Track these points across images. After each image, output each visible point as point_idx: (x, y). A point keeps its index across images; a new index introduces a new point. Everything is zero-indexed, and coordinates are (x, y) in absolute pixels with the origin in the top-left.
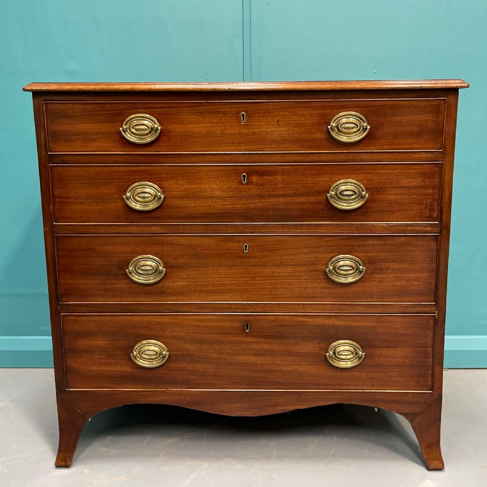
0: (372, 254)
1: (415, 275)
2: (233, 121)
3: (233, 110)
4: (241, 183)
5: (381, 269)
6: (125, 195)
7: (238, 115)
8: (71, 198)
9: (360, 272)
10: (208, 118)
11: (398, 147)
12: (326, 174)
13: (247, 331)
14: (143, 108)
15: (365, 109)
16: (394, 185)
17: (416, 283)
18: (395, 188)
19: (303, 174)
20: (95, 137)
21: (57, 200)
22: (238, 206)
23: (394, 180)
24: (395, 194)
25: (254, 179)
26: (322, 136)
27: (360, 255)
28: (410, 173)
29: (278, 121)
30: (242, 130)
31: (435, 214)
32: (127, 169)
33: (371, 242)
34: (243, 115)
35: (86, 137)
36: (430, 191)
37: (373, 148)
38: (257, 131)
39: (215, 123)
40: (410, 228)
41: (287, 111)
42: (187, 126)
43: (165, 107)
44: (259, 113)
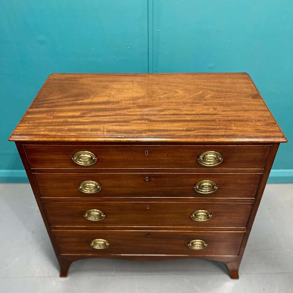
0: (216, 210)
1: (238, 218)
2: (140, 154)
3: (140, 149)
4: (145, 181)
5: (220, 215)
6: (79, 187)
7: (144, 152)
8: (48, 187)
9: (209, 218)
10: (125, 153)
11: (238, 167)
12: (194, 178)
14: (85, 148)
15: (221, 150)
16: (233, 183)
17: (238, 220)
18: (233, 184)
19: (181, 178)
20: (58, 161)
21: (40, 188)
22: (143, 190)
23: (233, 181)
24: (233, 187)
25: (153, 179)
26: (194, 162)
27: (210, 210)
28: (243, 178)
29: (168, 155)
30: (146, 159)
31: (254, 195)
32: (78, 175)
33: (216, 205)
34: (147, 152)
35: (52, 161)
36: (253, 185)
37: (223, 167)
38: (155, 159)
39: (129, 155)
40: (239, 200)
41: (174, 150)
42: (113, 156)
43: (99, 148)
44: (156, 151)
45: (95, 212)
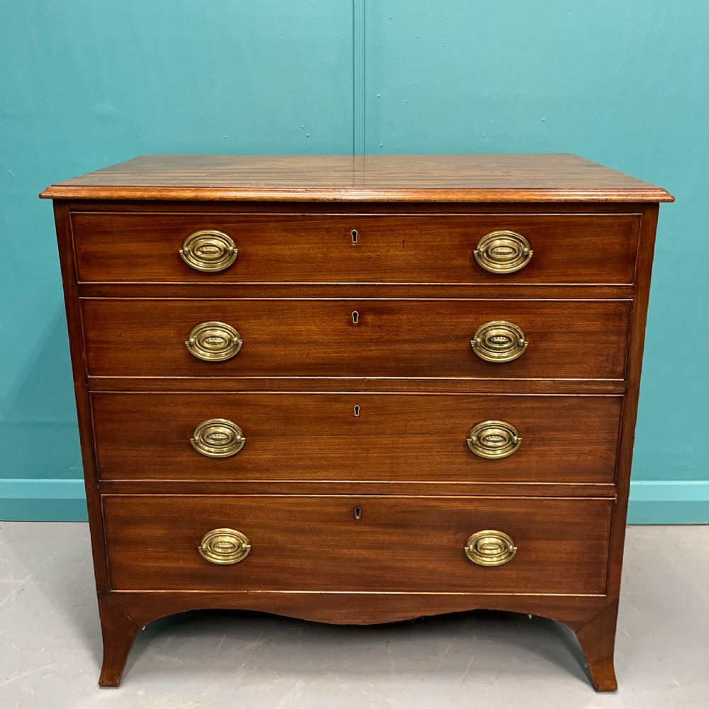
0: (530, 420)
1: (588, 448)
2: (340, 241)
3: (340, 226)
4: (350, 324)
5: (543, 439)
6: (188, 339)
7: (347, 233)
8: (111, 342)
9: (514, 445)
10: (304, 236)
11: (571, 278)
12: (470, 313)
13: (358, 518)
14: (212, 223)
15: (526, 227)
16: (564, 330)
17: (590, 457)
18: (565, 333)
19: (438, 313)
20: (145, 260)
21: (92, 346)
22: (346, 355)
23: (565, 323)
24: (565, 342)
25: (370, 318)
26: (467, 263)
27: (515, 421)
28: (588, 314)
29: (403, 242)
30: (353, 254)
31: (620, 369)
32: (190, 304)
33: (529, 404)
34: (354, 233)
35: (131, 261)
36: (614, 338)
37: (536, 280)
38: (374, 255)
39: (314, 243)
40: (585, 387)
41: (417, 229)
42: (275, 247)
43: (244, 222)
44: (377, 231)
45: (222, 429)
